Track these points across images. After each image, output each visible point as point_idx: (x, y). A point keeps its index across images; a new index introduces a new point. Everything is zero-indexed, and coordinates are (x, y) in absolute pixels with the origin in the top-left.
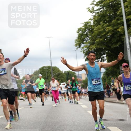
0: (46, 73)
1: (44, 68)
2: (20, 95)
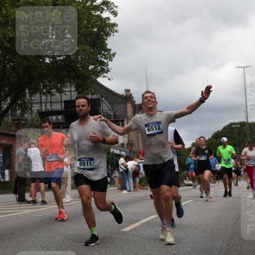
0: (235, 135)
1: (233, 126)
2: (187, 178)
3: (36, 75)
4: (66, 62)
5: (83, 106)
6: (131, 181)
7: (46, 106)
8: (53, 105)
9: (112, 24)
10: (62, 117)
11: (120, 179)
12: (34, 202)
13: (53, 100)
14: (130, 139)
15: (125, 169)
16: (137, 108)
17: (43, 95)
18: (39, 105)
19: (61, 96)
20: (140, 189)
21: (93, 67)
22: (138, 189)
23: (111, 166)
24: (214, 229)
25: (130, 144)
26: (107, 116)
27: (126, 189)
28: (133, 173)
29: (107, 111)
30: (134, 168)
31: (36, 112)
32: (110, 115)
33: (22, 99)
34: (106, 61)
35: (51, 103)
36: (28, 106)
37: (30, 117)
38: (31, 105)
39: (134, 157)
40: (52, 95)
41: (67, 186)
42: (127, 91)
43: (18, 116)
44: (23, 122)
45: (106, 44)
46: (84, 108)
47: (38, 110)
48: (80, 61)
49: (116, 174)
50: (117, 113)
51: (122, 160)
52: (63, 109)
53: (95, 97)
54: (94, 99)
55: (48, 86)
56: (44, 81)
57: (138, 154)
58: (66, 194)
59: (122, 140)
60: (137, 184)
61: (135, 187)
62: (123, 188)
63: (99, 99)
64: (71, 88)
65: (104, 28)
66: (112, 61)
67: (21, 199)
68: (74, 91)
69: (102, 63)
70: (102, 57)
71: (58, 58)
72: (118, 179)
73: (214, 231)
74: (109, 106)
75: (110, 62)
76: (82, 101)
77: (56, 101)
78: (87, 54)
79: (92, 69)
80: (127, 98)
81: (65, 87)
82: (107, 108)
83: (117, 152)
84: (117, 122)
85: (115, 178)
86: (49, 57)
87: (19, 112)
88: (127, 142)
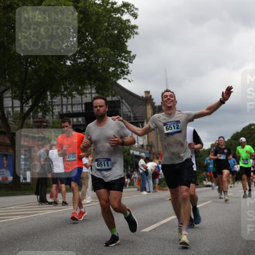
1: (253, 127)
3: (57, 78)
4: (87, 65)
5: (101, 106)
6: (151, 182)
7: (67, 108)
8: (74, 107)
9: (132, 26)
10: (83, 119)
11: (139, 180)
12: (55, 203)
13: (74, 103)
14: (149, 141)
15: (145, 170)
16: (157, 110)
17: (64, 97)
18: (60, 107)
19: (82, 98)
20: (160, 190)
21: (114, 69)
22: (157, 190)
23: (131, 168)
24: (233, 230)
25: (150, 145)
26: (127, 117)
27: (146, 190)
28: (153, 174)
29: (127, 113)
30: (154, 169)
31: (57, 114)
32: (130, 117)
33: (44, 101)
34: (126, 63)
35: (72, 105)
36: (49, 108)
37: (51, 119)
38: (52, 107)
39: (154, 158)
40: (73, 97)
41: (87, 187)
42: (147, 92)
43: (40, 118)
44: (45, 124)
45: (127, 47)
46: (101, 109)
47: (59, 112)
48: (101, 63)
49: (136, 175)
50: (137, 115)
51: (142, 162)
52: (84, 111)
53: (115, 98)
54: (114, 101)
55: (69, 88)
56: (65, 83)
57: (158, 156)
58: (87, 195)
59: (141, 141)
60: (157, 185)
61: (154, 188)
62: (143, 189)
63: (119, 101)
64: (91, 90)
65: (124, 30)
66: (132, 63)
67: (43, 201)
68: (95, 93)
69: (123, 65)
70: (122, 59)
71: (79, 61)
72: (137, 180)
73: (233, 231)
74: (129, 108)
75: (130, 65)
76: (100, 102)
77: (77, 103)
78: (107, 56)
79: (112, 71)
80: (147, 99)
81: (86, 89)
82: (127, 110)
83: (137, 153)
84: (136, 124)
85: (134, 180)
86: (70, 60)
87: (40, 114)
88: (147, 144)
